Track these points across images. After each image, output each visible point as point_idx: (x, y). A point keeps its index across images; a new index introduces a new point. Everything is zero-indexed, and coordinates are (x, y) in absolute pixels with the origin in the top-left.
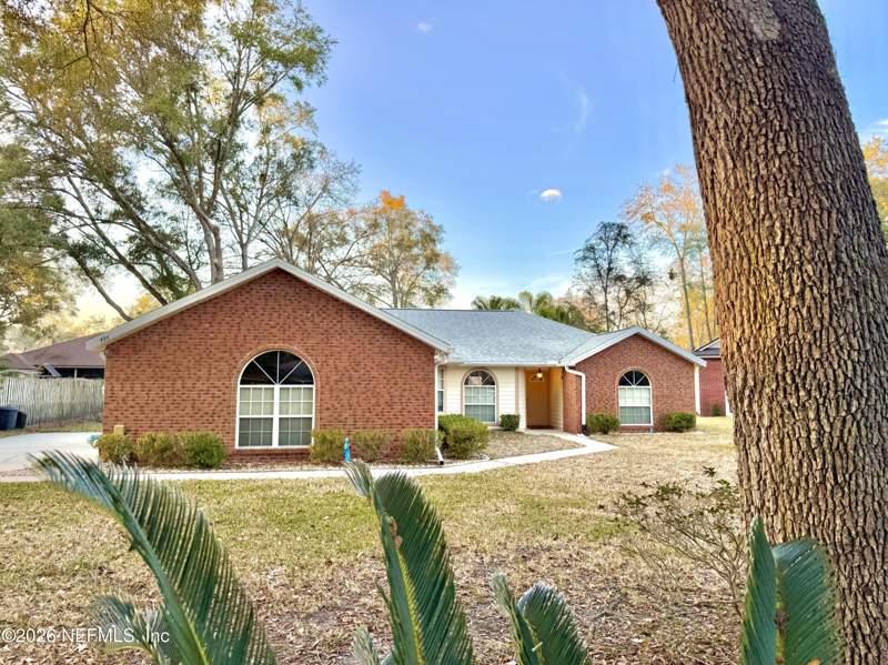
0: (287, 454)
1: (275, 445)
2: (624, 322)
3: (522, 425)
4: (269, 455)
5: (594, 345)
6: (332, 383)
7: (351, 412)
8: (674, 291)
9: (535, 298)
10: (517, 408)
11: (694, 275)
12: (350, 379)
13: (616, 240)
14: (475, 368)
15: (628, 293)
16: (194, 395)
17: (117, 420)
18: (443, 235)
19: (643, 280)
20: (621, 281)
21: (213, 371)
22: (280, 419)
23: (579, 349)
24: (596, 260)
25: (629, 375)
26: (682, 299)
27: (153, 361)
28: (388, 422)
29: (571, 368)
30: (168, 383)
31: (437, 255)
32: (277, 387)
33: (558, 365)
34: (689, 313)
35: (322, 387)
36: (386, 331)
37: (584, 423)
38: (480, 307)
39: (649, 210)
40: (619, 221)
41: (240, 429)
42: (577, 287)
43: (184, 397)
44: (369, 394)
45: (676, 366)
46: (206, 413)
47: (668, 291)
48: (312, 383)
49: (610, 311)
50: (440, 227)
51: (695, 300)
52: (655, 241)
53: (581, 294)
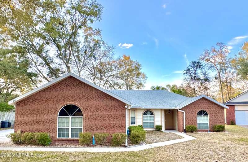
0: (74, 141)
1: (70, 137)
2: (200, 93)
3: (163, 129)
4: (68, 141)
5: (188, 101)
6: (89, 116)
7: (95, 126)
8: (217, 83)
9: (171, 86)
10: (161, 123)
11: (223, 78)
12: (95, 114)
13: (197, 67)
14: (147, 110)
15: (202, 84)
16: (43, 120)
17: (19, 128)
18: (141, 67)
19: (206, 80)
20: (199, 80)
21: (50, 111)
22: (72, 128)
23: (183, 103)
24: (190, 74)
25: (201, 112)
26: (220, 86)
27: (30, 108)
28: (109, 130)
29: (180, 109)
30: (35, 116)
31: (140, 74)
32: (70, 117)
33: (175, 108)
34: (222, 90)
35: (86, 117)
36: (108, 97)
37: (184, 128)
38: (153, 89)
39: (208, 58)
40: (198, 61)
41: (58, 132)
42: (185, 82)
43: (40, 120)
44: (102, 120)
45: (218, 108)
46: (47, 126)
47: (215, 84)
48: (82, 116)
49: (196, 90)
50: (140, 65)
51: (224, 87)
52: (210, 67)
53: (186, 85)
